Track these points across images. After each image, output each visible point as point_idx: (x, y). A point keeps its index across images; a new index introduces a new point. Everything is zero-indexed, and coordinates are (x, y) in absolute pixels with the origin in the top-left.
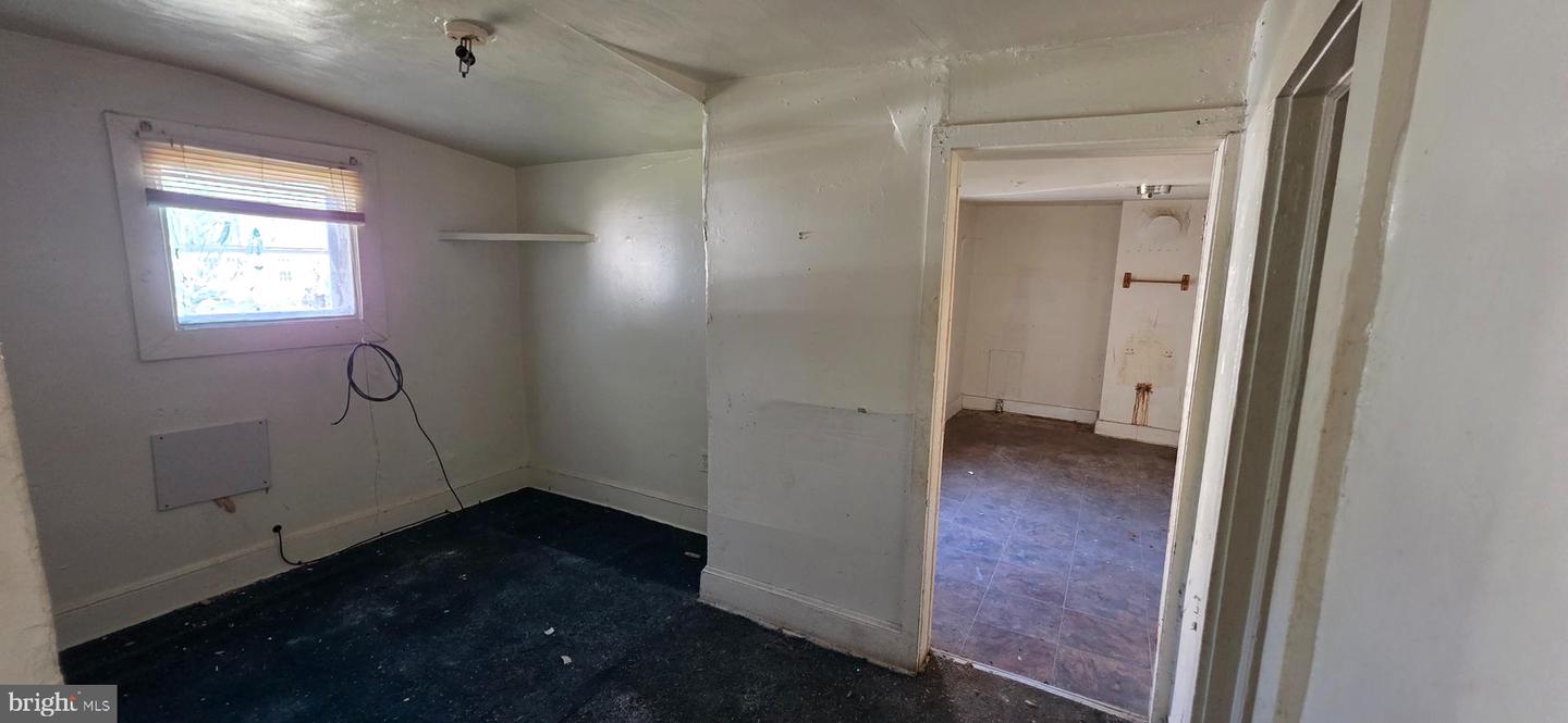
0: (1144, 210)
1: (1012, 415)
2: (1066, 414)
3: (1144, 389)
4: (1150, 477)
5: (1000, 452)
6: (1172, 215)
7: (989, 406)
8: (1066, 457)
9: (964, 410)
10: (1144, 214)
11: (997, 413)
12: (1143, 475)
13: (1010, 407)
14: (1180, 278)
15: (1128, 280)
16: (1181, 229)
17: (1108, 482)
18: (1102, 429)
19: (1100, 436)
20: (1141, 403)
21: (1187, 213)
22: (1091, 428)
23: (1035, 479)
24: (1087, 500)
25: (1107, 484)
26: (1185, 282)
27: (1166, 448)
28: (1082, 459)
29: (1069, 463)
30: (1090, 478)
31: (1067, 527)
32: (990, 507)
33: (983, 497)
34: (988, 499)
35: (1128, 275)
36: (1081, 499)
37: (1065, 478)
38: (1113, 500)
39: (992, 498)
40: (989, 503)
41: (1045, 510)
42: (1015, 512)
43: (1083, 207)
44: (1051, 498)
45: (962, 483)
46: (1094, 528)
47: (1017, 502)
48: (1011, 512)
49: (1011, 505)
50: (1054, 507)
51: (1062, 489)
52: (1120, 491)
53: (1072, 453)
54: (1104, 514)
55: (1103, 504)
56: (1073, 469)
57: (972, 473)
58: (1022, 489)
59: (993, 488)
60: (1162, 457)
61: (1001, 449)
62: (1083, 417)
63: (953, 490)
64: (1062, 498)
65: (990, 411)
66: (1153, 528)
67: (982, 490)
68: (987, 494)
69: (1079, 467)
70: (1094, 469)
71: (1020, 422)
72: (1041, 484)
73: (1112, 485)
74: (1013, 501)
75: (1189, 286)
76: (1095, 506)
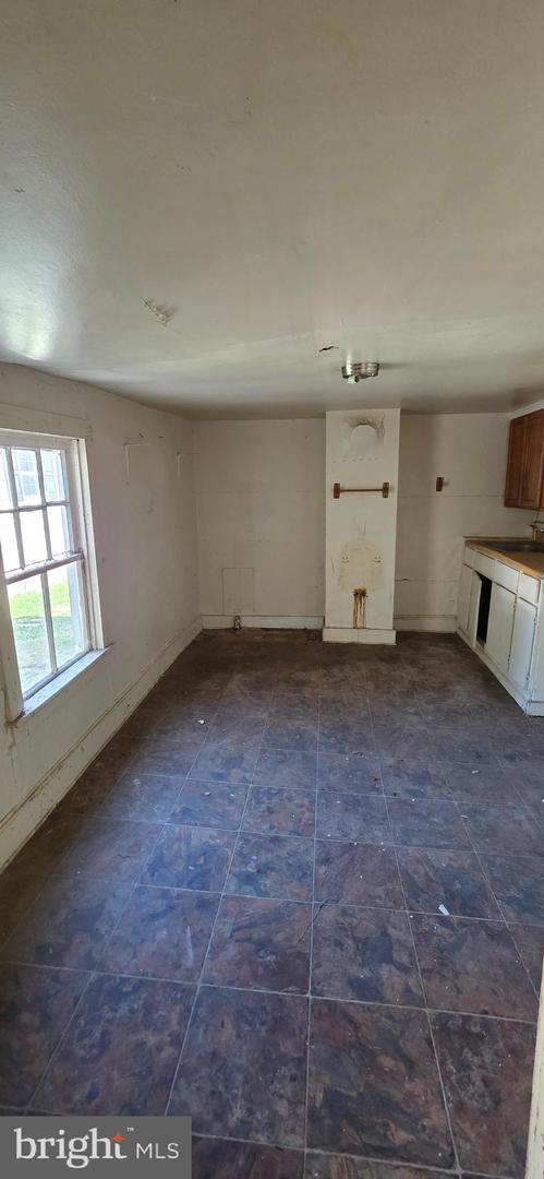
0: (343, 420)
1: (250, 630)
2: (296, 622)
3: (360, 594)
4: (377, 687)
5: (236, 682)
6: (370, 425)
7: (228, 624)
8: (301, 676)
9: (205, 631)
10: (344, 424)
11: (235, 630)
12: (370, 685)
13: (247, 622)
14: (381, 486)
15: (337, 491)
16: (378, 440)
17: (340, 700)
18: (329, 636)
19: (328, 643)
20: (359, 608)
21: (382, 423)
22: (318, 634)
23: (271, 715)
24: (323, 734)
25: (339, 705)
26: (385, 490)
27: (383, 647)
28: (314, 676)
29: (302, 684)
30: (323, 700)
31: (306, 787)
32: (219, 776)
33: (212, 760)
34: (219, 761)
35: (337, 485)
36: (317, 735)
37: (300, 705)
38: (348, 727)
39: (222, 758)
40: (218, 770)
41: (281, 762)
42: (247, 775)
43: (290, 421)
44: (287, 740)
45: (189, 741)
46: (333, 779)
47: (251, 758)
48: (244, 777)
49: (243, 765)
50: (291, 754)
51: (297, 723)
52: (352, 712)
53: (304, 670)
54: (342, 752)
55: (340, 735)
56: (307, 691)
57: (202, 722)
58: (257, 733)
59: (225, 741)
60: (382, 660)
61: (237, 678)
62: (311, 624)
63: (178, 756)
64: (298, 737)
65: (229, 629)
66: (391, 761)
67: (213, 748)
68: (218, 753)
69: (312, 687)
70: (326, 686)
71: (257, 638)
72: (276, 720)
73: (344, 705)
74: (247, 756)
75: (390, 494)
76: (332, 740)
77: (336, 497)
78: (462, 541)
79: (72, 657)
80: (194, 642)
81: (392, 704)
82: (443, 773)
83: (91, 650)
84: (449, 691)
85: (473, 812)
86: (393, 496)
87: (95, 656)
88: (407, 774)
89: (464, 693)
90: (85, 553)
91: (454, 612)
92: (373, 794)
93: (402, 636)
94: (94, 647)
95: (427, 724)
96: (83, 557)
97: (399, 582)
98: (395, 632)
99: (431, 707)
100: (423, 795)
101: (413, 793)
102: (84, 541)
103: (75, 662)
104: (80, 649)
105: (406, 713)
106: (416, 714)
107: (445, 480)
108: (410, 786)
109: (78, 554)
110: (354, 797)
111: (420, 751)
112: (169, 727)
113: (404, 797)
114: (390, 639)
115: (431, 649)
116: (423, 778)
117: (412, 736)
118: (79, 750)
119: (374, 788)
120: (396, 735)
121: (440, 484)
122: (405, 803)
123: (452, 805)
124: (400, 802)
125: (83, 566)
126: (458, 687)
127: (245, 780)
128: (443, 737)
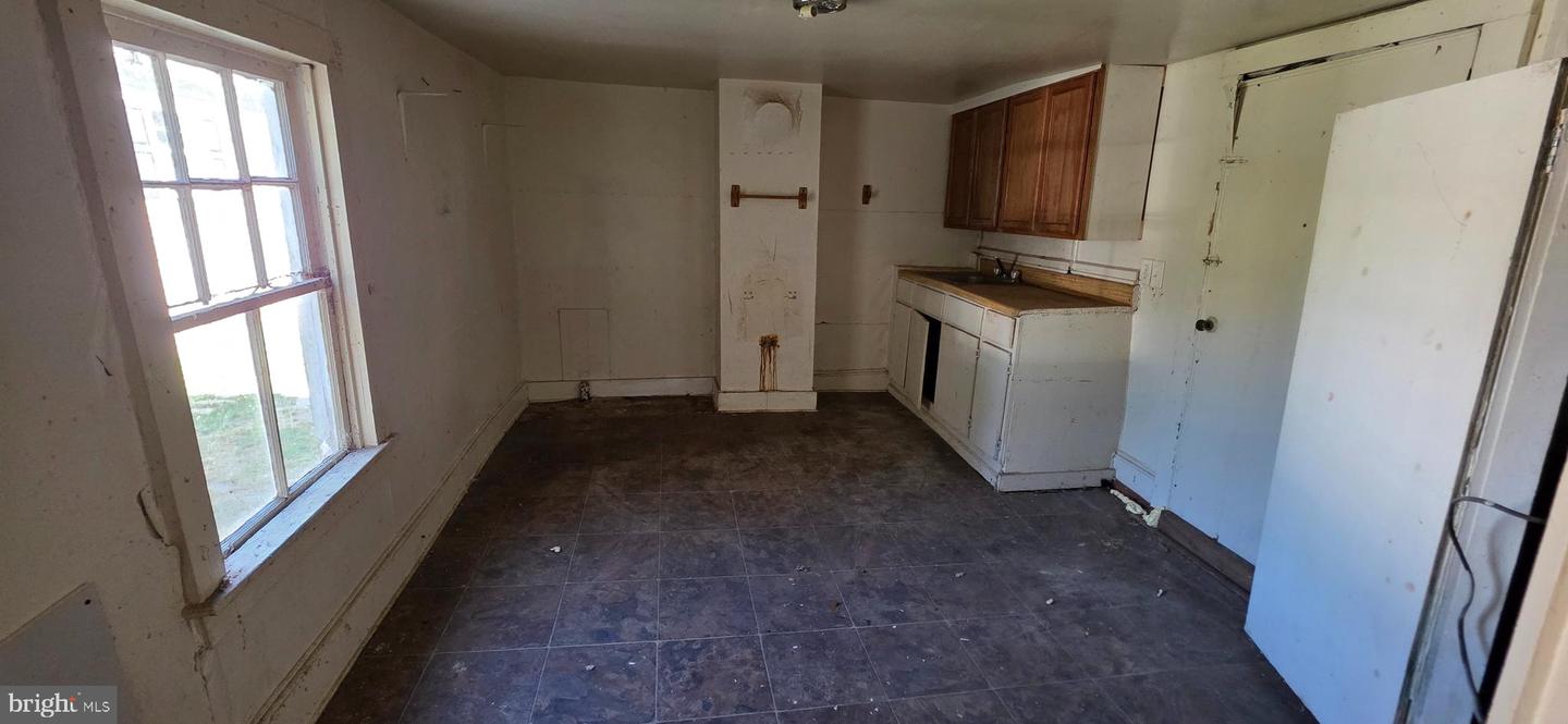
0: (745, 93)
1: (605, 400)
2: (675, 387)
3: (769, 343)
4: (807, 471)
5: (600, 482)
6: (783, 103)
7: (568, 392)
8: (696, 463)
9: (532, 406)
10: (747, 98)
11: (582, 401)
12: (798, 469)
13: (600, 390)
14: (796, 192)
15: (737, 196)
16: (793, 125)
17: (761, 495)
18: (726, 404)
19: (726, 414)
20: (767, 363)
21: (798, 102)
22: (708, 402)
23: (664, 526)
24: (749, 546)
25: (761, 501)
26: (802, 197)
27: (801, 414)
28: (717, 462)
29: (702, 475)
30: (738, 496)
31: (743, 631)
32: (603, 635)
33: (586, 609)
34: (597, 609)
35: (735, 190)
36: (740, 548)
37: (706, 507)
38: (779, 532)
39: (603, 605)
40: (599, 625)
41: (697, 597)
42: (649, 627)
43: (662, 89)
44: (696, 562)
45: (540, 583)
46: (780, 612)
47: (648, 597)
48: (644, 630)
49: (640, 611)
50: (707, 583)
51: (707, 535)
52: (782, 510)
53: (700, 454)
54: (781, 570)
55: (772, 545)
56: (711, 486)
57: (557, 549)
58: (650, 557)
59: (601, 575)
60: (805, 433)
61: (601, 474)
62: (697, 388)
63: (525, 612)
64: (713, 555)
65: (572, 401)
66: (850, 575)
67: (583, 589)
68: (593, 597)
69: (717, 479)
70: (737, 476)
71: (619, 412)
72: (675, 534)
73: (767, 500)
74: (641, 596)
75: (808, 203)
76: (763, 554)
77: (735, 204)
78: (893, 271)
79: (317, 463)
80: (518, 423)
81: (831, 492)
82: (922, 582)
83: (352, 448)
84: (899, 468)
85: (973, 631)
86: (813, 206)
87: (361, 460)
88: (878, 591)
89: (917, 472)
90: (334, 275)
91: (884, 363)
92: (840, 628)
93: (824, 398)
94: (359, 445)
95: (884, 516)
96: (329, 284)
97: (820, 324)
98: (815, 394)
99: (883, 492)
100: (904, 618)
101: (892, 617)
102: (331, 255)
103: (324, 472)
104: (328, 450)
105: (853, 503)
106: (866, 503)
107: (873, 190)
108: (884, 607)
109: (317, 278)
110: (817, 634)
111: (884, 555)
112: (500, 565)
113: (881, 625)
114: (809, 403)
115: (863, 415)
116: (898, 593)
117: (868, 535)
118: (341, 629)
119: (839, 619)
120: (847, 536)
121: (867, 194)
122: (886, 632)
123: (945, 625)
124: (877, 631)
125: (332, 300)
126: (909, 463)
127: (644, 634)
128: (907, 532)
